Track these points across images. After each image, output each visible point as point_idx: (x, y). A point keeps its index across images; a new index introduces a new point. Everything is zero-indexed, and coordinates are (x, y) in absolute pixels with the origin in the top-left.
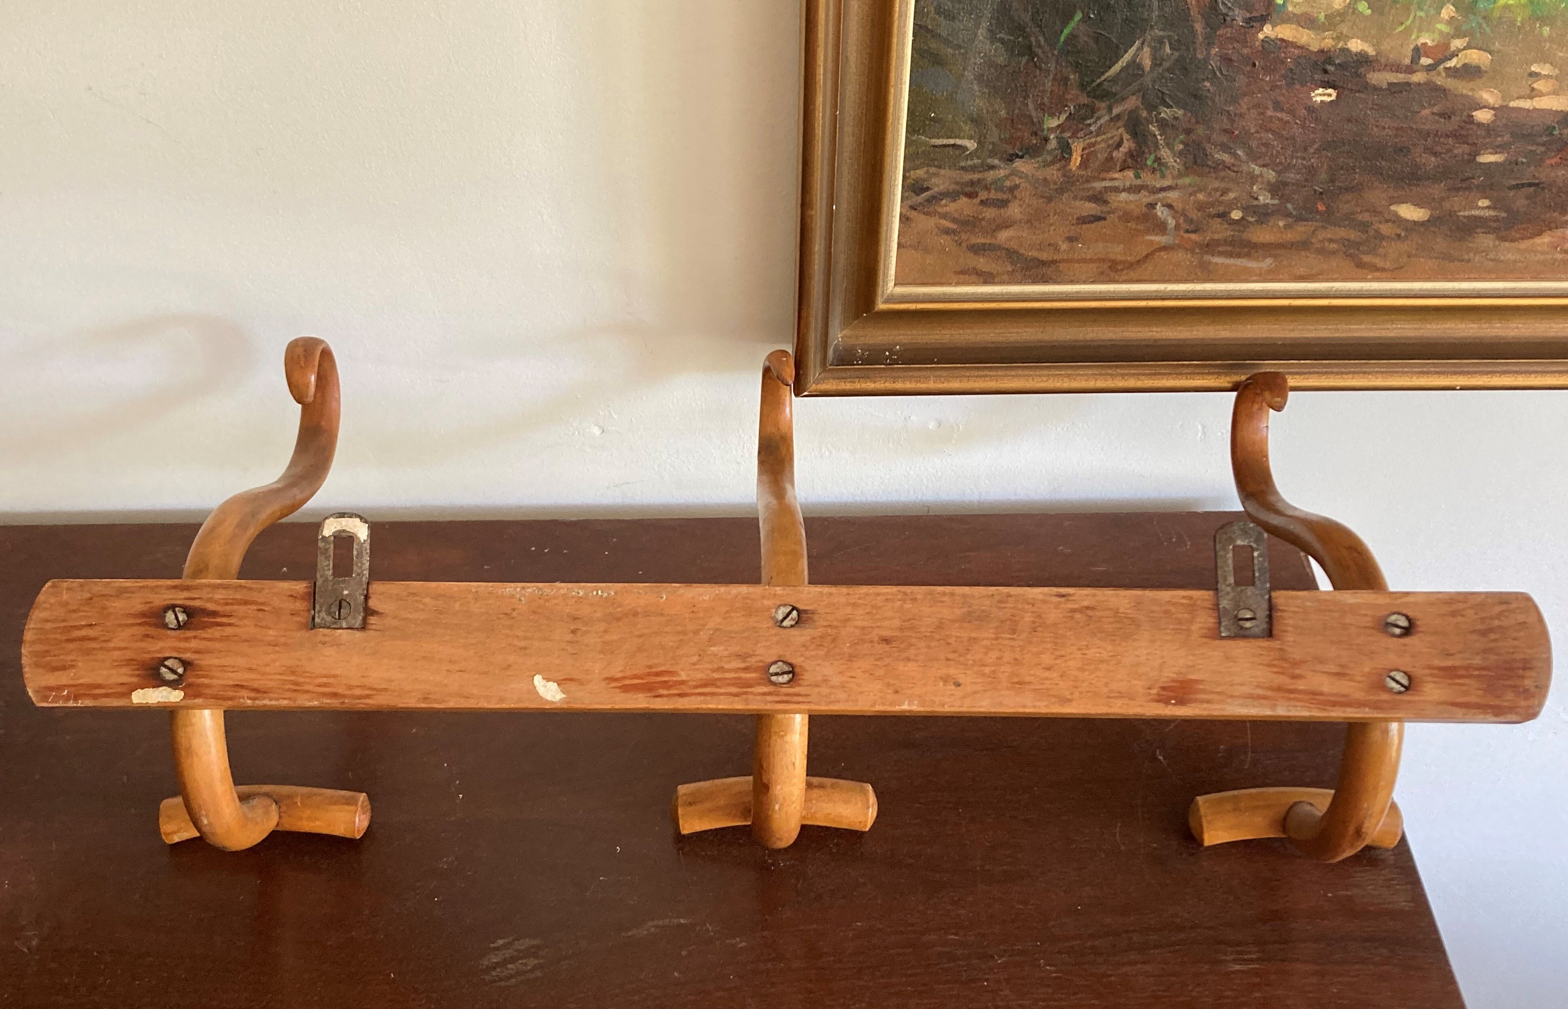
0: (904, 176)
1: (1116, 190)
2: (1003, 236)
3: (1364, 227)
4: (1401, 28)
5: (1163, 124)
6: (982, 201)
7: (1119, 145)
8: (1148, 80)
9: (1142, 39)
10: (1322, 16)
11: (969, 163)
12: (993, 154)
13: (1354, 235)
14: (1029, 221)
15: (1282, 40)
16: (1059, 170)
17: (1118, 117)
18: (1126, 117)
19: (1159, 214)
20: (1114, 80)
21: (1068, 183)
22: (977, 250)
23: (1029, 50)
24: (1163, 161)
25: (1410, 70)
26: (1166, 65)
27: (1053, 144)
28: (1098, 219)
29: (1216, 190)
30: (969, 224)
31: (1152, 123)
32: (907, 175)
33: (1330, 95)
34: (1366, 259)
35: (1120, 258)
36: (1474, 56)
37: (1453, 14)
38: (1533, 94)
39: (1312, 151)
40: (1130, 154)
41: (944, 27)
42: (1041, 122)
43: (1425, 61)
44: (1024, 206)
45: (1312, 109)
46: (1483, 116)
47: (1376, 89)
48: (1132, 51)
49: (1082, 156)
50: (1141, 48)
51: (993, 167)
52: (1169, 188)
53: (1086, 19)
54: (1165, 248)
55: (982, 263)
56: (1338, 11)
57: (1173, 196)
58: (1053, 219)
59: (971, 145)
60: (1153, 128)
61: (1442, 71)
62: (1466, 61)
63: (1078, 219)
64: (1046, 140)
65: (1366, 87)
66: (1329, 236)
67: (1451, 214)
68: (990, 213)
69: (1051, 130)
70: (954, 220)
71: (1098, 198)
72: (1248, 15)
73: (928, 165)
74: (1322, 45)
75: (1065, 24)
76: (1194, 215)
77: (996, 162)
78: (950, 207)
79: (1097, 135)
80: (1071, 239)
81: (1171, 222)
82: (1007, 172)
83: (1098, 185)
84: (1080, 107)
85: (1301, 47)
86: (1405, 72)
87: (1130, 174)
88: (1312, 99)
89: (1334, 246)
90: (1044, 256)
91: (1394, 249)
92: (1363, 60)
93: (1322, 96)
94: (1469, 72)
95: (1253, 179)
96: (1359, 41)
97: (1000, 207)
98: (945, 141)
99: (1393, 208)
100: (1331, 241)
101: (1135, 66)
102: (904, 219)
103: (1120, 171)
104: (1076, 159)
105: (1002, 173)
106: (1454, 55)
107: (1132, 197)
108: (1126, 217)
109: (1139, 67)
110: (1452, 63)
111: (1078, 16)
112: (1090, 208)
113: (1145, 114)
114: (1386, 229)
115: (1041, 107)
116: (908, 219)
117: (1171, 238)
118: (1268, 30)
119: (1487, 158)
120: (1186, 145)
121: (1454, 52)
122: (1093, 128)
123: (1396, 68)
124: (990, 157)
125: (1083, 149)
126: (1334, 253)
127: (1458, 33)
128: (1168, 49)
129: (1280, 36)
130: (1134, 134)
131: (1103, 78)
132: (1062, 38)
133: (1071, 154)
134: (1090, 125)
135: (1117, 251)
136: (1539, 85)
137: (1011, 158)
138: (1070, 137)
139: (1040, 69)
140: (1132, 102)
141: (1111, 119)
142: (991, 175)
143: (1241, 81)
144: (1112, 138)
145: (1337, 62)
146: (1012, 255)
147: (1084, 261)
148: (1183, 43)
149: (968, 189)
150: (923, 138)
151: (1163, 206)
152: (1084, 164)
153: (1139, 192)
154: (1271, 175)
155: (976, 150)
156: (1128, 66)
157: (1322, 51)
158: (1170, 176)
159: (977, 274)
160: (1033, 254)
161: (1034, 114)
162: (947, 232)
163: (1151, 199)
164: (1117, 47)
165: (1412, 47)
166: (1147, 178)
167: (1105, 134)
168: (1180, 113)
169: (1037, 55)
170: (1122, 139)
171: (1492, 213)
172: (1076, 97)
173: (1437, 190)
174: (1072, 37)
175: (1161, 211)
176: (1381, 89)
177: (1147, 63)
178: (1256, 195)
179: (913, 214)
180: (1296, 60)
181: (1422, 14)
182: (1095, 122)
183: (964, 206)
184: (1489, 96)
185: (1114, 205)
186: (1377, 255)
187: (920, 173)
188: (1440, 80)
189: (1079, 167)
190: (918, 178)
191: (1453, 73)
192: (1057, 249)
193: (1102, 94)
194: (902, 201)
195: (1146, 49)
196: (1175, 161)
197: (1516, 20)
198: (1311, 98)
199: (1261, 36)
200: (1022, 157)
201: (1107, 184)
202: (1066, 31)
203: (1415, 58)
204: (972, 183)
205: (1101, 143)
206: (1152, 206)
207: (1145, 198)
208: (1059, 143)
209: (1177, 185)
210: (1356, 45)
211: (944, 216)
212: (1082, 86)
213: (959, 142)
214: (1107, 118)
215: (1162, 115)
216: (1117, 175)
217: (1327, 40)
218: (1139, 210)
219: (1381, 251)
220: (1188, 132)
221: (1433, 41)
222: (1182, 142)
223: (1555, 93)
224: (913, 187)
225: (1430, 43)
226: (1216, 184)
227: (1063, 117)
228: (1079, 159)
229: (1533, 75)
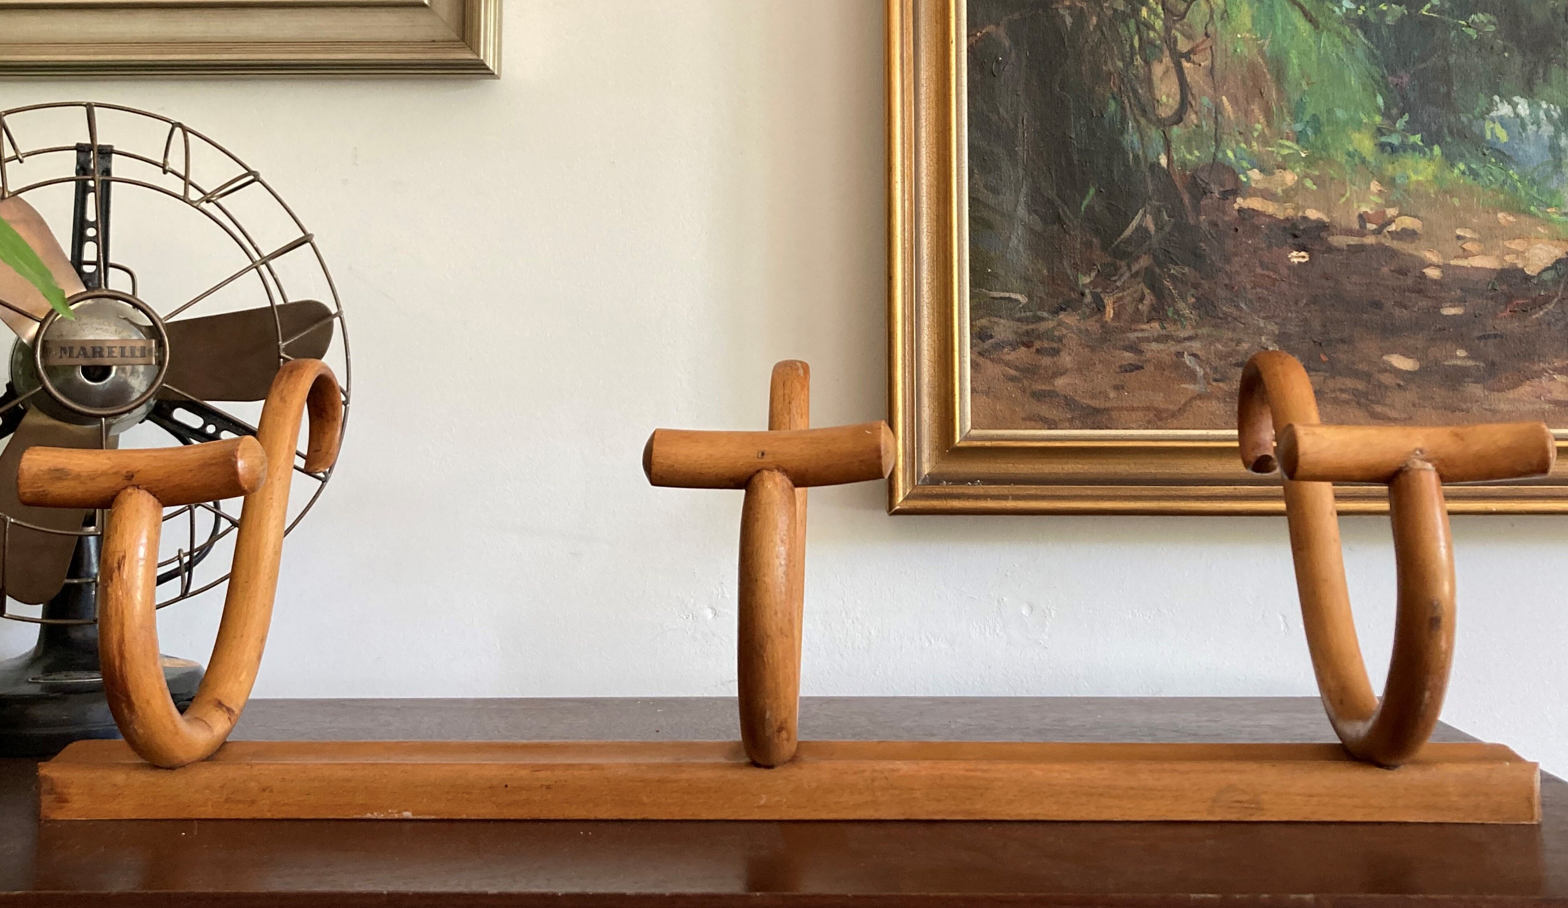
0: (971, 325)
1: (1147, 340)
2: (1060, 382)
3: (1367, 376)
4: (1343, 200)
5: (1173, 278)
6: (1037, 350)
7: (1142, 299)
8: (1154, 240)
9: (1144, 209)
10: (1279, 191)
11: (1023, 315)
12: (1041, 307)
13: (1361, 386)
14: (1079, 370)
15: (1253, 210)
16: (1096, 321)
17: (1137, 273)
18: (1143, 274)
19: (1188, 362)
20: (1128, 241)
21: (1107, 334)
22: (1038, 396)
23: (1059, 220)
24: (1181, 312)
25: (1362, 232)
26: (1167, 229)
27: (1088, 299)
28: (1139, 368)
29: (1232, 340)
30: (1030, 371)
31: (1165, 278)
32: (974, 323)
33: (1303, 257)
34: (1378, 409)
35: (1162, 406)
36: (1408, 222)
37: (1380, 188)
38: (1466, 254)
39: (1302, 305)
40: (1153, 308)
41: (991, 200)
42: (1077, 279)
43: (1371, 226)
44: (1073, 354)
45: (1291, 267)
46: (1433, 273)
47: (1339, 250)
48: (1138, 217)
49: (1114, 309)
50: (1144, 215)
51: (1042, 319)
52: (1190, 338)
53: (1099, 192)
54: (1200, 397)
55: (1044, 410)
56: (1291, 187)
57: (1196, 346)
58: (1099, 367)
59: (1022, 299)
60: (1167, 283)
61: (1387, 234)
62: (1403, 226)
63: (1120, 367)
64: (1083, 294)
65: (1330, 249)
66: (1339, 386)
67: (1436, 362)
68: (1046, 361)
69: (1084, 286)
70: (1017, 368)
71: (1133, 348)
72: (1222, 189)
73: (990, 315)
74: (1287, 215)
75: (1083, 197)
76: (1216, 362)
77: (1045, 314)
78: (1010, 356)
79: (1124, 290)
80: (1116, 388)
81: (1200, 371)
82: (1055, 323)
83: (1133, 336)
84: (1103, 265)
85: (1270, 216)
86: (1358, 236)
87: (1156, 325)
88: (1290, 261)
89: (1345, 396)
90: (1095, 403)
91: (1398, 398)
92: (1322, 226)
93: (1297, 257)
94: (1407, 234)
95: (1260, 332)
96: (1314, 211)
97: (1053, 356)
98: (1003, 294)
99: (1385, 358)
100: (1342, 391)
101: (1141, 229)
102: (974, 365)
103: (1147, 322)
104: (1110, 312)
105: (1051, 324)
106: (1391, 221)
107: (1161, 346)
108: (1161, 367)
109: (1146, 230)
110: (1393, 228)
111: (1092, 191)
112: (1129, 357)
113: (1157, 270)
114: (1387, 379)
115: (1075, 266)
116: (977, 364)
117: (1202, 386)
118: (1240, 202)
119: (1449, 311)
120: (1197, 299)
121: (1390, 218)
122: (1118, 284)
123: (1349, 232)
124: (1039, 310)
125: (1114, 303)
126: (1347, 402)
127: (1389, 204)
128: (1166, 218)
129: (1251, 207)
130: (1152, 288)
131: (1119, 240)
132: (1083, 209)
133: (1104, 307)
134: (1115, 281)
135: (1159, 400)
136: (1468, 246)
137: (1056, 312)
138: (1101, 292)
139: (1070, 234)
140: (1144, 261)
141: (1132, 276)
142: (1043, 326)
143: (1230, 244)
144: (1135, 292)
145: (1301, 228)
146: (1069, 403)
147: (1133, 409)
148: (1177, 212)
149: (1025, 339)
150: (984, 290)
151: (1190, 355)
152: (1117, 316)
153: (1167, 341)
154: (1273, 328)
155: (1028, 303)
156: (1137, 228)
157: (1287, 219)
158: (1190, 327)
159: (1041, 420)
160: (1087, 401)
161: (1069, 271)
162: (1012, 379)
163: (1178, 348)
164: (1126, 214)
165: (1357, 214)
166: (1171, 328)
167: (1129, 288)
168: (1187, 270)
169: (1065, 224)
170: (1143, 293)
171: (1470, 363)
172: (1099, 257)
173: (1419, 341)
174: (1090, 207)
175: (1188, 360)
176: (1343, 250)
177: (1152, 228)
178: (1265, 346)
179: (981, 360)
180: (1268, 226)
181: (1355, 188)
182: (1119, 279)
183: (1022, 355)
184: (1431, 256)
185: (1149, 355)
186: (1385, 405)
187: (984, 322)
188: (1388, 242)
189: (1113, 319)
190: (982, 326)
191: (1394, 235)
192: (1107, 397)
193: (1124, 254)
194: (971, 348)
195: (1149, 217)
196: (1191, 313)
197: (1429, 194)
198: (1289, 259)
199: (1236, 206)
200: (1065, 310)
201: (1140, 335)
202: (1085, 203)
203: (1363, 226)
204: (1027, 333)
205: (1128, 296)
206: (1180, 354)
207: (1174, 348)
208: (1093, 297)
209: (1197, 335)
210: (1313, 214)
211: (1008, 364)
212: (1104, 248)
213: (1013, 296)
214: (1127, 275)
215: (1172, 271)
216: (1144, 327)
217: (1288, 210)
218: (1169, 358)
219: (1388, 401)
220: (1196, 286)
221: (1371, 210)
222: (1193, 296)
223: (1483, 253)
224: (979, 335)
225: (1370, 212)
226: (1230, 334)
227: (1093, 274)
228: (1112, 312)
229: (1459, 237)
